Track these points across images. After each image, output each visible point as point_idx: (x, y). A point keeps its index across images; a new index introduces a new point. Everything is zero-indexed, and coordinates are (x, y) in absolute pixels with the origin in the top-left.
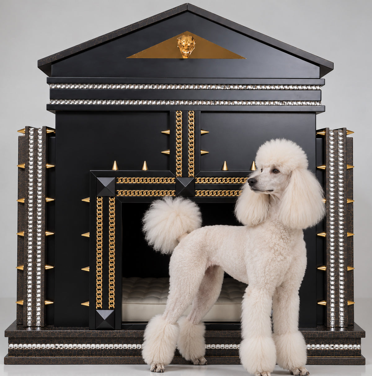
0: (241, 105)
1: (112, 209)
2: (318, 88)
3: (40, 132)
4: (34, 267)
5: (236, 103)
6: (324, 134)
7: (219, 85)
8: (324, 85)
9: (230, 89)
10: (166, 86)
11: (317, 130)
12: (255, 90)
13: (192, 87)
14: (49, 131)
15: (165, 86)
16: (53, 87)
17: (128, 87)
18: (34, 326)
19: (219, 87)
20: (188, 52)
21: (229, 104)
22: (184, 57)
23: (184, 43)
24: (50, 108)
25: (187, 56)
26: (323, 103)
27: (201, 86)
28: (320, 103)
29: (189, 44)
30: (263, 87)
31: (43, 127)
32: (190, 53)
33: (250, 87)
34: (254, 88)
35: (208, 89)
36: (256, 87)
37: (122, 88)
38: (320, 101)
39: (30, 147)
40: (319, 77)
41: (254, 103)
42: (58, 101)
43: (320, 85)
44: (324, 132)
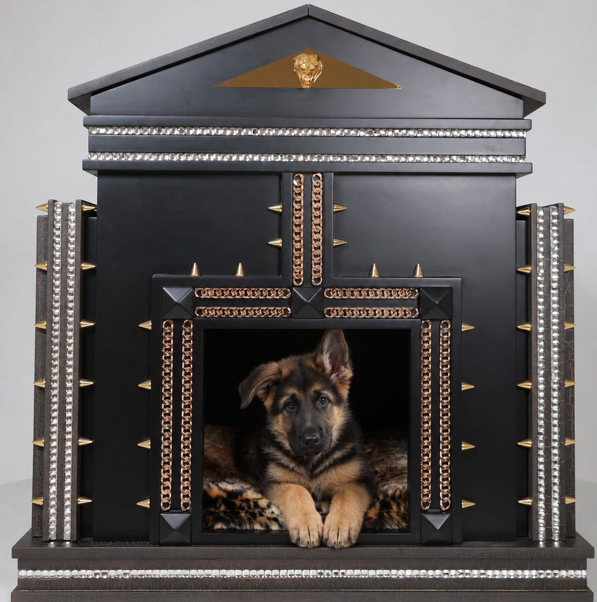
0: (398, 162)
1: (187, 342)
2: (521, 134)
3: (72, 210)
4: (62, 441)
5: (389, 158)
6: (528, 214)
7: (362, 129)
8: (531, 129)
9: (380, 136)
10: (276, 130)
11: (517, 206)
12: (421, 137)
13: (317, 133)
14: (86, 208)
15: (274, 131)
16: (94, 132)
17: (214, 132)
18: (60, 541)
19: (362, 133)
20: (311, 79)
21: (379, 161)
22: (304, 87)
23: (304, 65)
24: (88, 167)
25: (310, 85)
26: (528, 159)
27: (332, 131)
28: (524, 160)
29: (312, 67)
30: (434, 133)
31: (77, 200)
32: (313, 79)
33: (411, 133)
34: (419, 135)
35: (344, 136)
36: (422, 133)
37: (205, 133)
38: (523, 156)
39: (56, 234)
40: (522, 118)
41: (418, 158)
42: (101, 156)
43: (524, 130)
44: (529, 211)
